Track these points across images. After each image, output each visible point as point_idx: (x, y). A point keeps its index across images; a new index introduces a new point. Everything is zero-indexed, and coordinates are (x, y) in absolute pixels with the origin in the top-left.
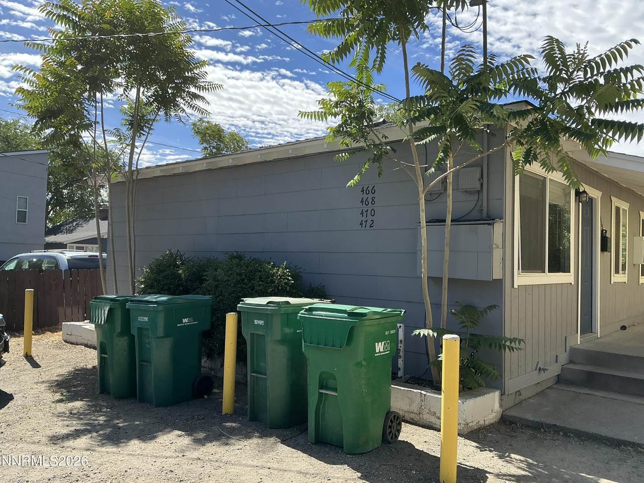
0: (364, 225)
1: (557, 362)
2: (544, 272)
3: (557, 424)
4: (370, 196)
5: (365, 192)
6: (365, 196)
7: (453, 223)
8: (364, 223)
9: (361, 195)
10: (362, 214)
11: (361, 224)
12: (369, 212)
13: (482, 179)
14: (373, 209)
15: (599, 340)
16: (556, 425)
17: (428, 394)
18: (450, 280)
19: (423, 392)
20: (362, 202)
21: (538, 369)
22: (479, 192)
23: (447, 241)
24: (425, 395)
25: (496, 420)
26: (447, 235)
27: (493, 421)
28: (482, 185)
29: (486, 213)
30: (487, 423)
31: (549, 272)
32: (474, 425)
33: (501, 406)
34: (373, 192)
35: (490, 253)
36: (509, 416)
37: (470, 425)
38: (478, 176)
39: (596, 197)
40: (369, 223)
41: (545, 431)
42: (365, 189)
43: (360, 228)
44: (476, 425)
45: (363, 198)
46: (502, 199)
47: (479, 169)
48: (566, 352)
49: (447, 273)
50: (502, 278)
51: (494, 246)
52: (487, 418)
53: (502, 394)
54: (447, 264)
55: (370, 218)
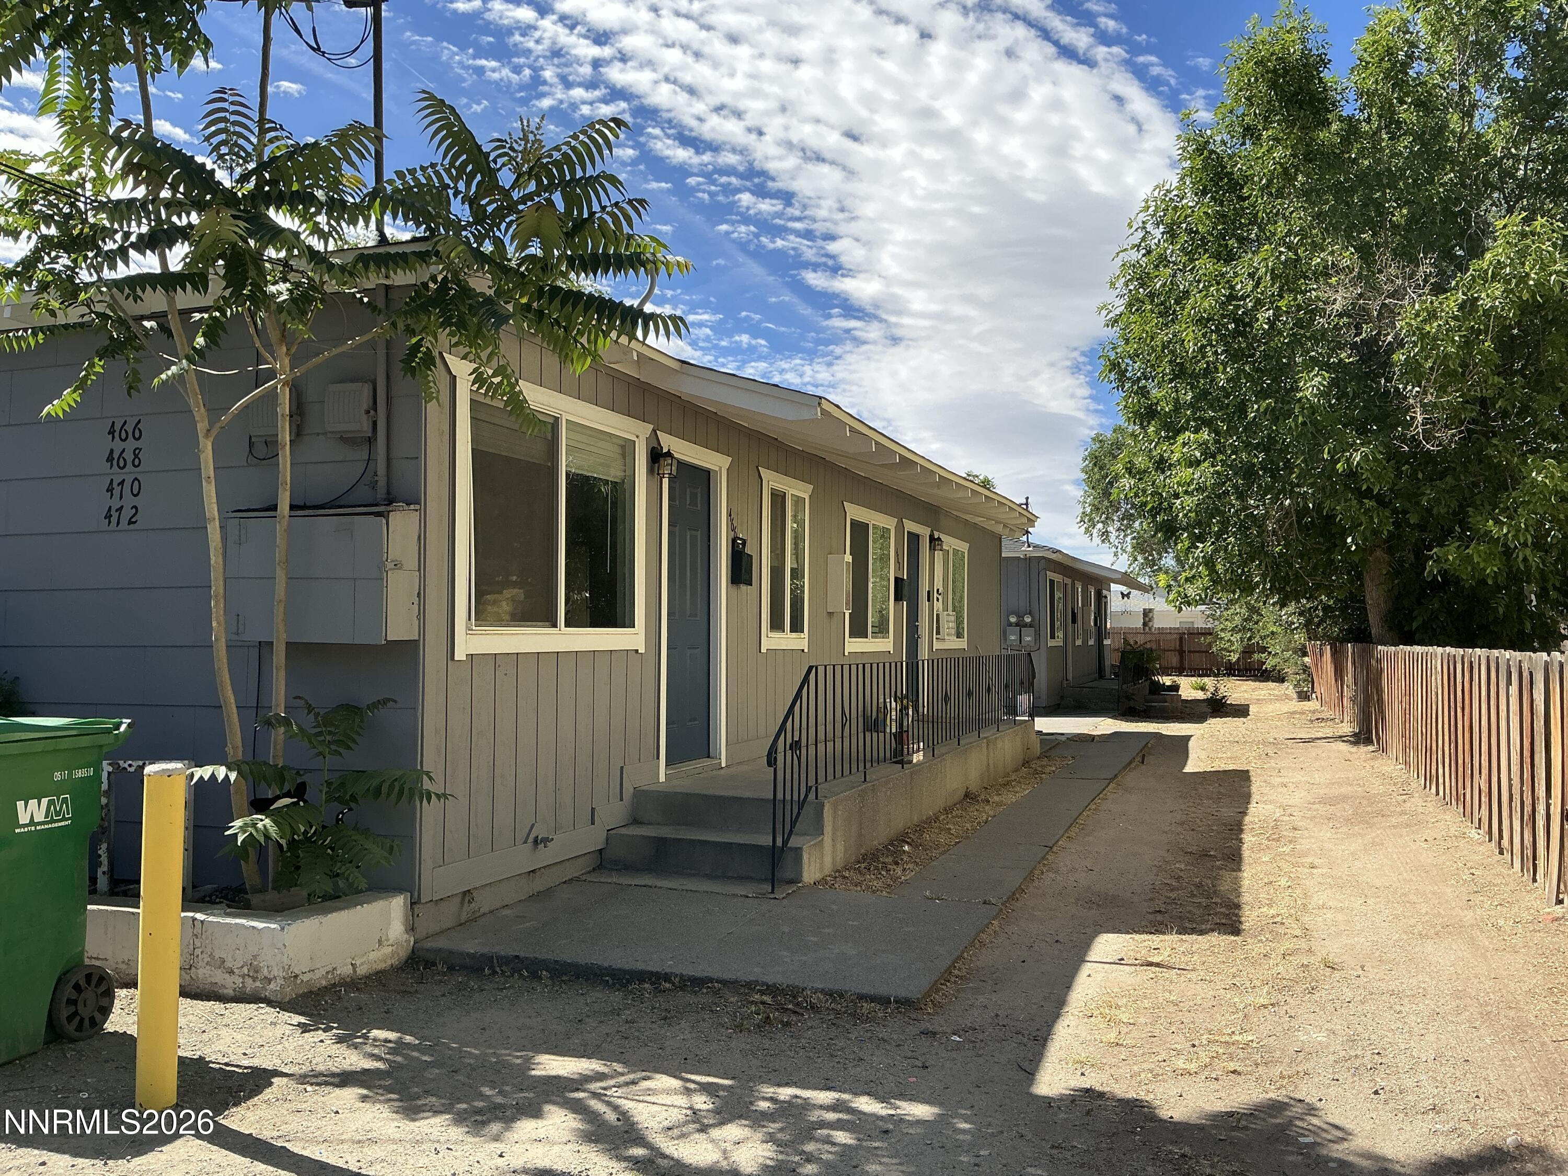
0: (114, 519)
1: (593, 823)
2: (555, 625)
3: (522, 954)
4: (131, 444)
5: (117, 434)
6: (118, 446)
7: (294, 513)
8: (115, 515)
9: (107, 443)
10: (110, 490)
11: (108, 516)
12: (127, 486)
13: (376, 410)
14: (136, 479)
15: (722, 772)
16: (517, 957)
17: (211, 919)
18: (291, 647)
19: (200, 916)
20: (110, 459)
21: (531, 839)
22: (371, 441)
23: (280, 553)
24: (202, 922)
25: (395, 961)
26: (280, 540)
27: (382, 966)
28: (375, 424)
29: (384, 490)
30: (362, 971)
31: (568, 624)
32: (319, 978)
33: (411, 928)
34: (137, 435)
35: (378, 579)
36: (427, 950)
37: (305, 978)
38: (366, 403)
39: (717, 469)
40: (127, 513)
41: (495, 972)
42: (117, 428)
43: (107, 528)
44: (325, 977)
45: (112, 451)
46: (417, 458)
47: (366, 389)
48: (621, 800)
49: (281, 628)
50: (416, 638)
51: (390, 565)
52: (364, 959)
53: (414, 903)
54: (282, 609)
55: (129, 500)
